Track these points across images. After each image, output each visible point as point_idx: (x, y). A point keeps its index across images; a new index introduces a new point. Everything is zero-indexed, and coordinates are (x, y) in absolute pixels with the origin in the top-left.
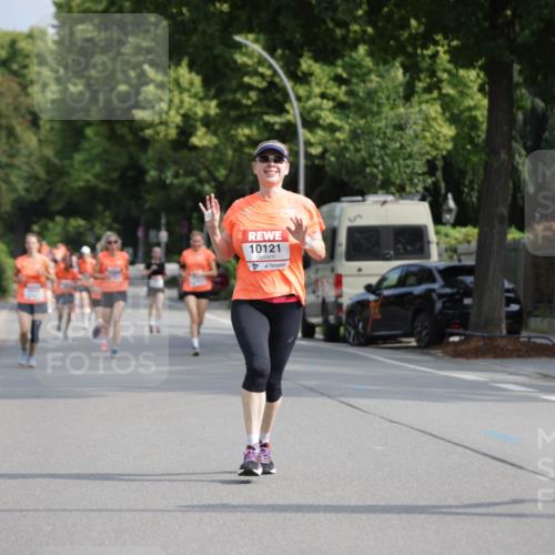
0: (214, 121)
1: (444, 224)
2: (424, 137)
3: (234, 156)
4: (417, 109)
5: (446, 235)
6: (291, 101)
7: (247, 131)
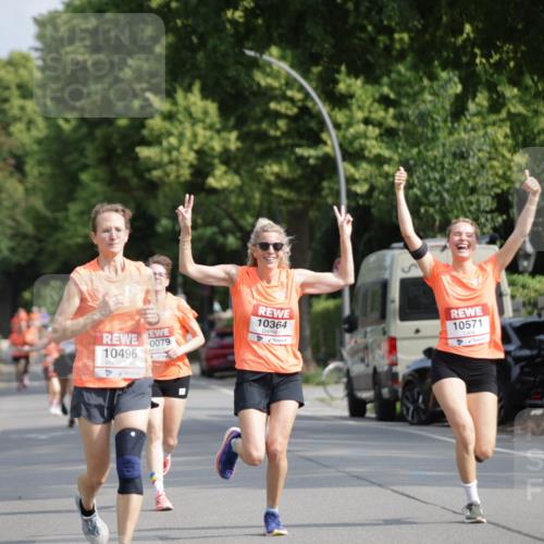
0: (235, 158)
1: (521, 273)
2: (492, 167)
3: (262, 201)
4: (481, 132)
5: (524, 287)
6: (328, 131)
7: (276, 168)
